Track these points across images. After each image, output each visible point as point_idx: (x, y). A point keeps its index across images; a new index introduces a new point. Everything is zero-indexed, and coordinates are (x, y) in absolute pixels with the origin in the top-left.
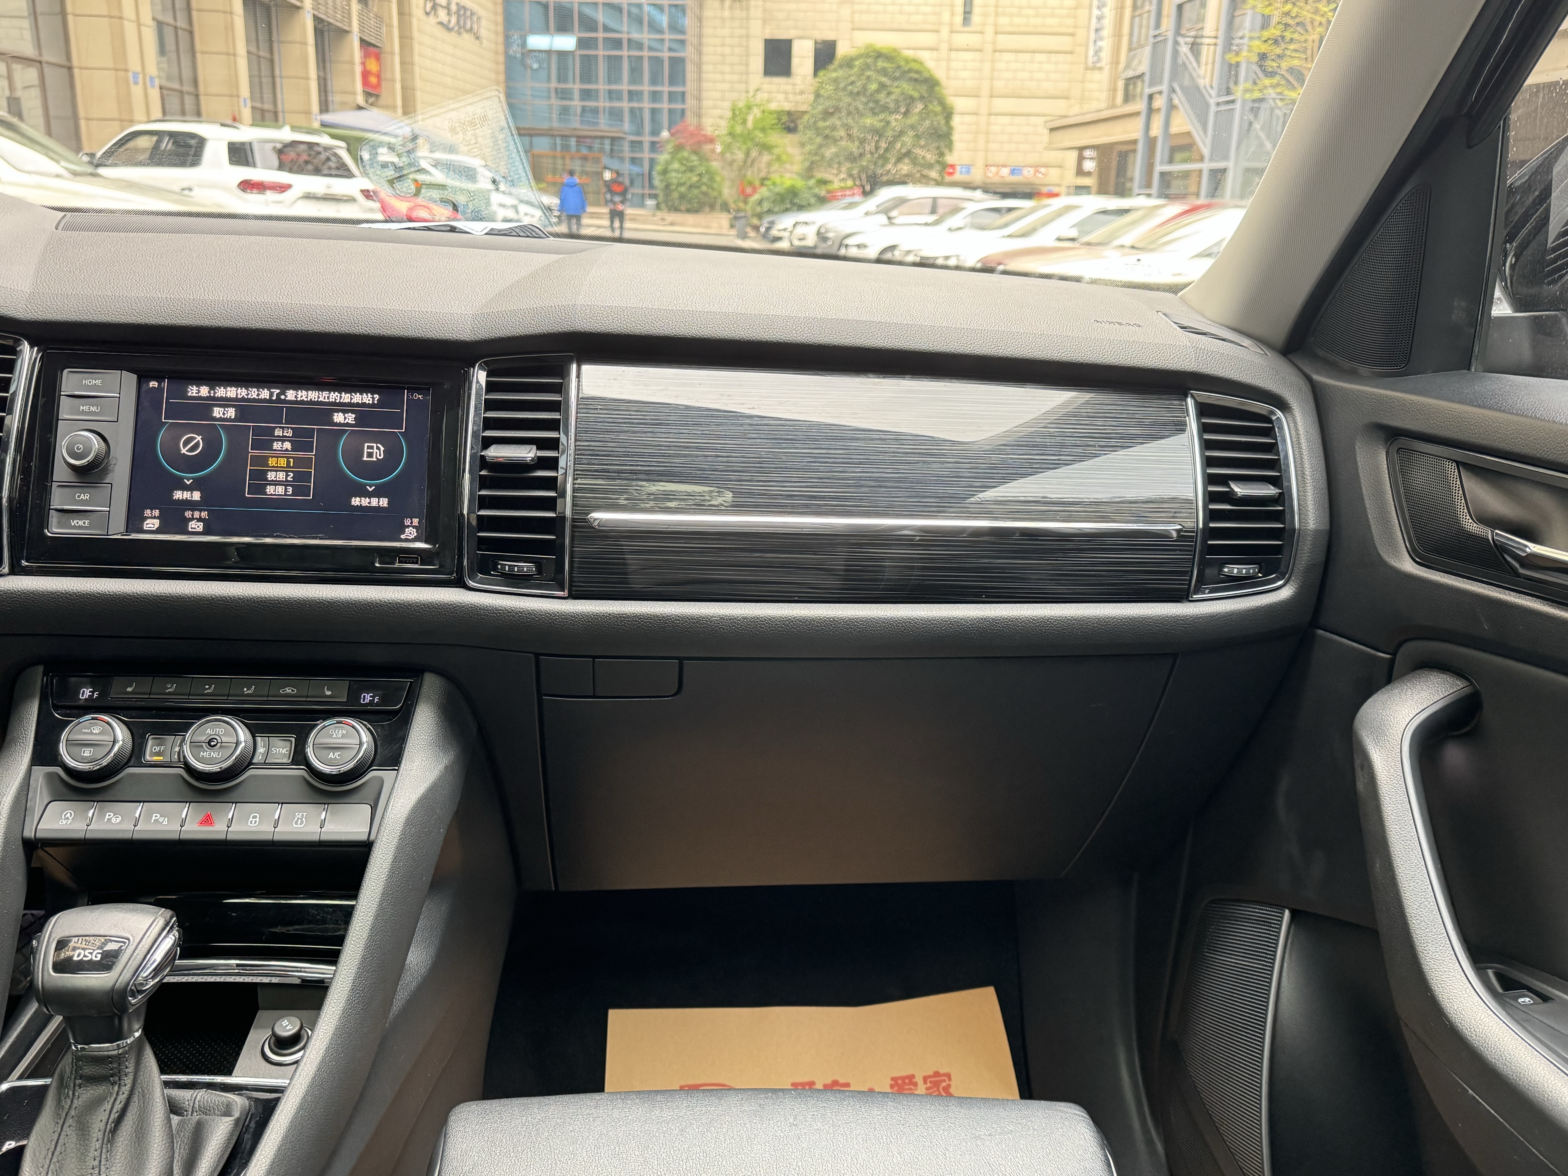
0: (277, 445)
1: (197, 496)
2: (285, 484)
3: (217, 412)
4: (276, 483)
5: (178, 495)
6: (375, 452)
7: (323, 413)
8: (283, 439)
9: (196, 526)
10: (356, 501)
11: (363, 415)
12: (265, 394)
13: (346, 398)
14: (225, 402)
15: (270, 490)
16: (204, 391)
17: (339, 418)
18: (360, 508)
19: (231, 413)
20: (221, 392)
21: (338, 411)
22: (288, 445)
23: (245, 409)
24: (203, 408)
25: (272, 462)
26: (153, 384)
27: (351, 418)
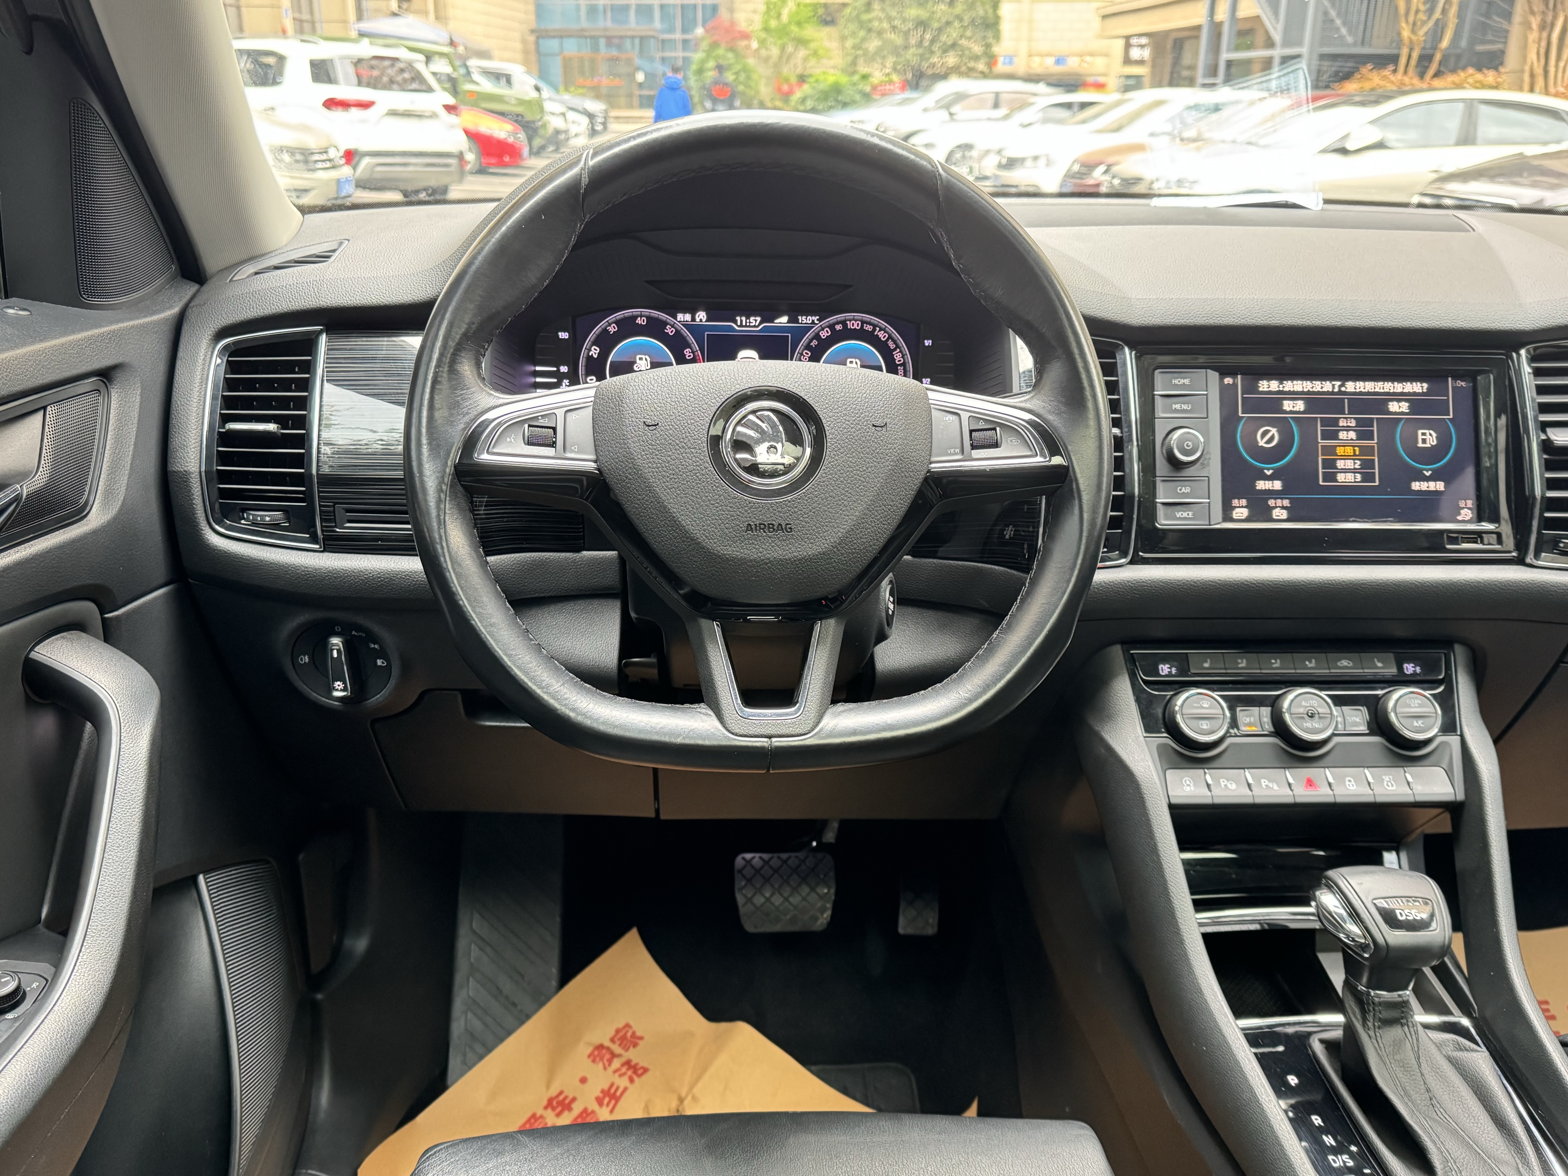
0: (1342, 435)
1: (1277, 485)
2: (1354, 471)
3: (1287, 405)
4: (1345, 471)
5: (1261, 485)
6: (1428, 438)
7: (1378, 403)
8: (1347, 429)
9: (1279, 513)
10: (1416, 486)
11: (1417, 404)
12: (1327, 386)
13: (1398, 387)
14: (1294, 396)
15: (1341, 477)
16: (1274, 385)
17: (1394, 407)
18: (1420, 492)
19: (1300, 406)
20: (1289, 386)
21: (1392, 400)
22: (1352, 435)
23: (1314, 402)
24: (1273, 403)
25: (1340, 451)
26: (1228, 380)
27: (1404, 407)
